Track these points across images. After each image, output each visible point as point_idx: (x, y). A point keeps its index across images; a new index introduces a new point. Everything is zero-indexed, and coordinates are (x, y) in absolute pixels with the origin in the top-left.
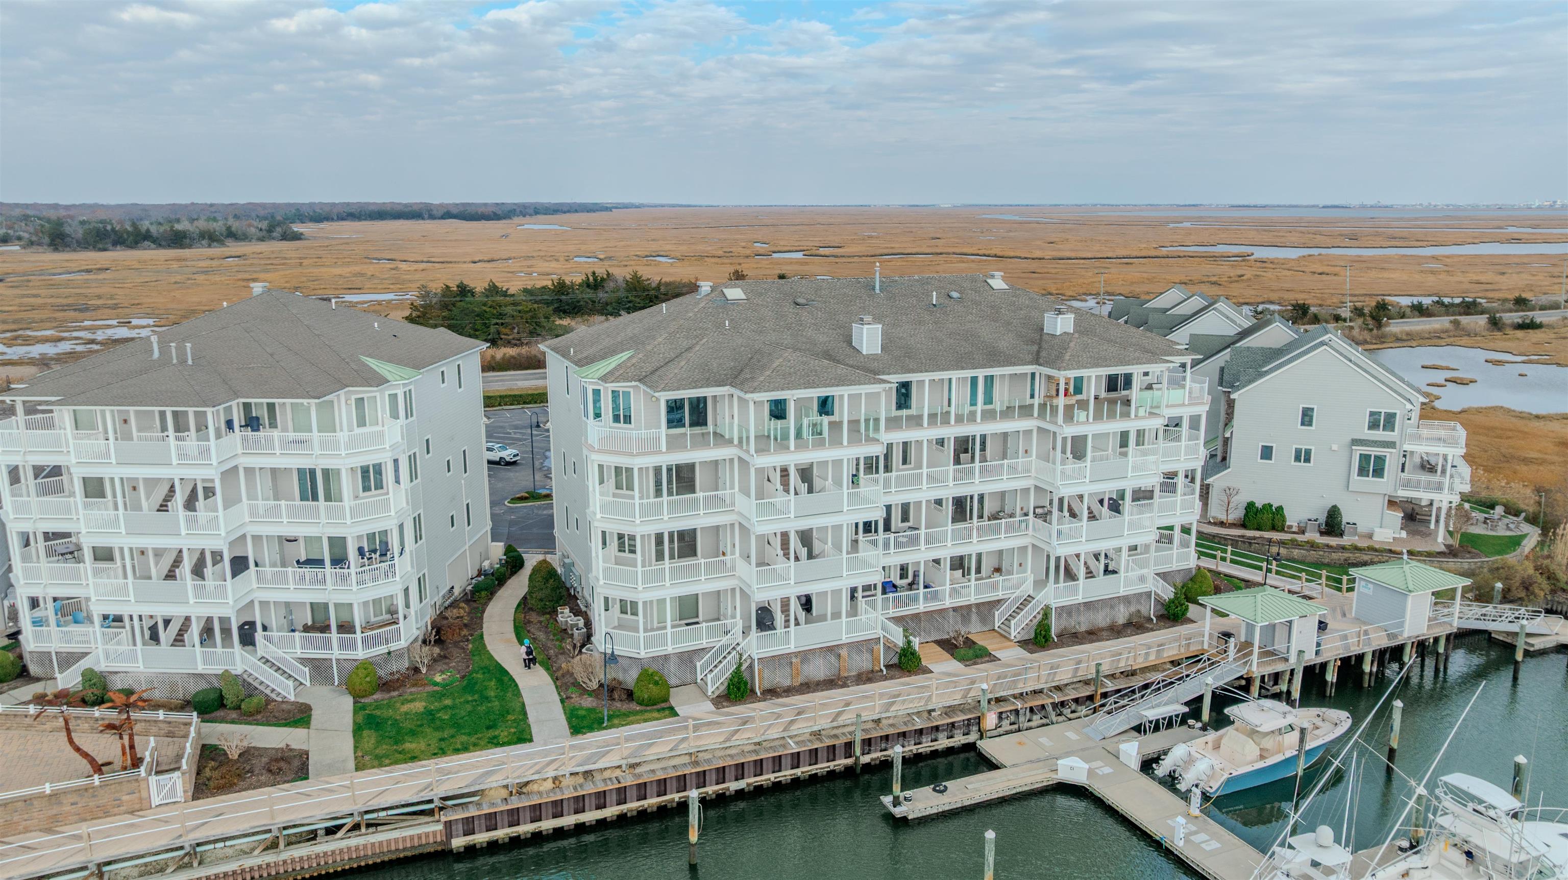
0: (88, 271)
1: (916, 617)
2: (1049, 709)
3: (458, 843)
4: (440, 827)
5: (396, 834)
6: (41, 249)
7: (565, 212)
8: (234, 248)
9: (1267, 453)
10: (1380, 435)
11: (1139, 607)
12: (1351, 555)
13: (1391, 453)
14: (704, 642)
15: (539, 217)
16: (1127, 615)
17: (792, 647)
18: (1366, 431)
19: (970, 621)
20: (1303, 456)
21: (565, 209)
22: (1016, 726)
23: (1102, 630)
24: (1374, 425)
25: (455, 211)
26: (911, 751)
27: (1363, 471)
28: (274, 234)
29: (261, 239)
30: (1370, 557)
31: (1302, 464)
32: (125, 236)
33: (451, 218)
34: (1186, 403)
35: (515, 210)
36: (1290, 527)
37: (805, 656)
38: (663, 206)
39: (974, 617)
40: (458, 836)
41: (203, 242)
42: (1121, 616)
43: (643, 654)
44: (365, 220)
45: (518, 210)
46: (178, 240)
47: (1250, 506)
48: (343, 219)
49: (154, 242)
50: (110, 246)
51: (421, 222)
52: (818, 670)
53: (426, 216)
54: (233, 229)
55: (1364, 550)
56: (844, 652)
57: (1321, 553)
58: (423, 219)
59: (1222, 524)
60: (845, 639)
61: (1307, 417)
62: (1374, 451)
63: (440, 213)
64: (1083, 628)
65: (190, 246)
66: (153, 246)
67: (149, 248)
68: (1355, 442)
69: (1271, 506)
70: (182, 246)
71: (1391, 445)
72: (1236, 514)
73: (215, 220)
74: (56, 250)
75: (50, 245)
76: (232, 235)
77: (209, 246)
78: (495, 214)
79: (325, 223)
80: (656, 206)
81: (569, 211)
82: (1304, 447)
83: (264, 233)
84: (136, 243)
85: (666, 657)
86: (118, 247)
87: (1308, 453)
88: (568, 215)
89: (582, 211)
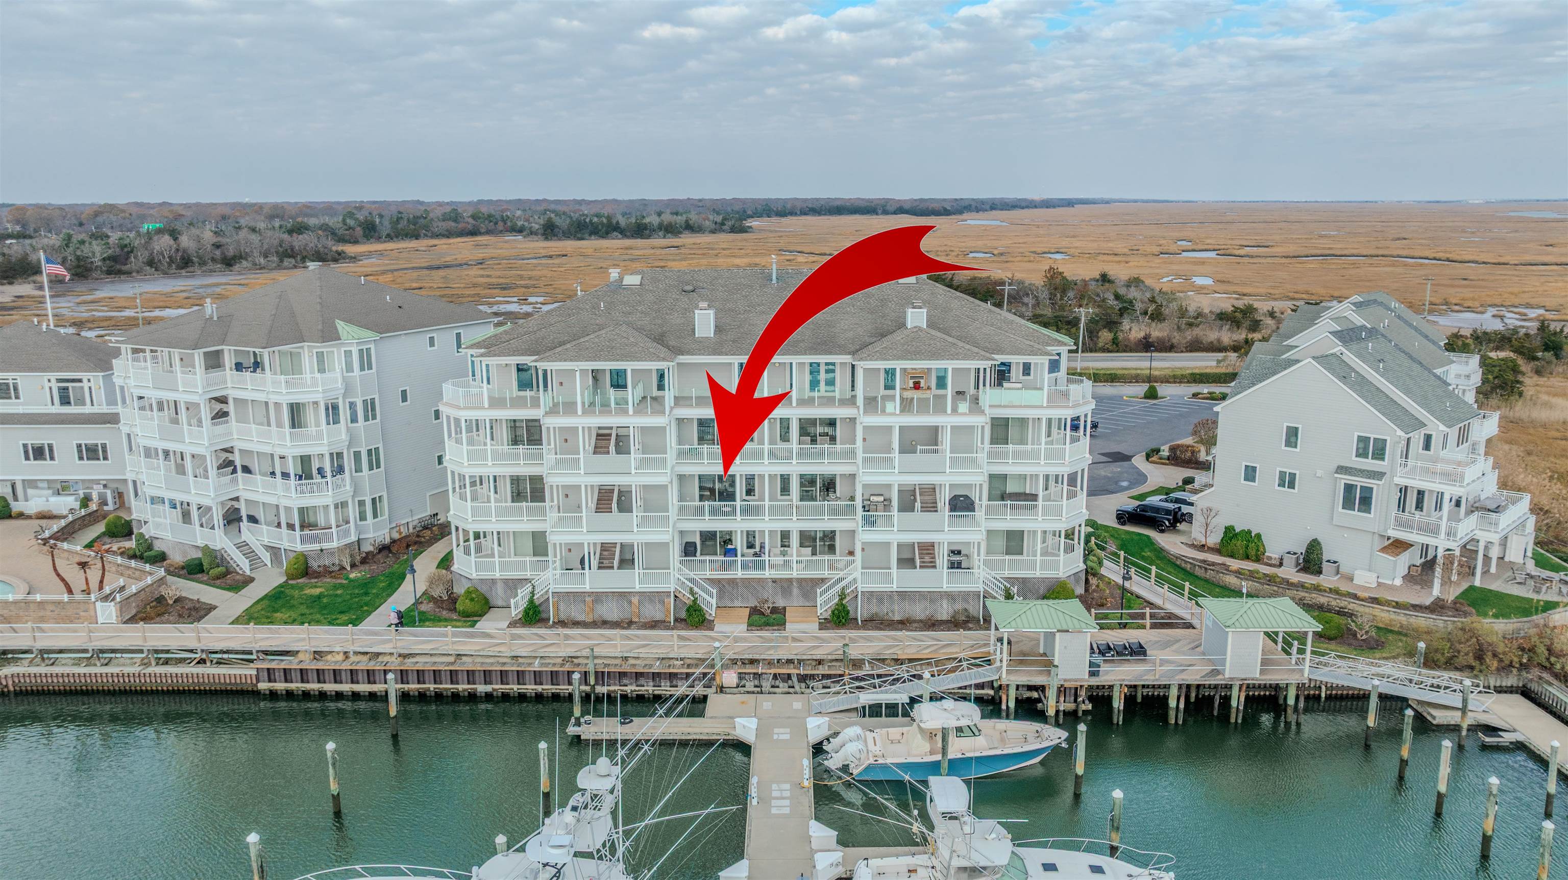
0: (551, 257)
1: (733, 582)
2: (795, 679)
3: (263, 686)
4: (254, 672)
5: (233, 672)
6: (536, 238)
7: (1023, 208)
8: (687, 239)
9: (1250, 473)
10: (1369, 464)
11: (966, 606)
12: (1307, 595)
13: (1378, 485)
14: (529, 573)
15: (994, 212)
16: (951, 611)
17: (588, 587)
18: (1354, 458)
19: (791, 593)
20: (1288, 481)
21: (1023, 204)
22: (759, 689)
23: (915, 621)
24: (1362, 453)
25: (907, 206)
26: (647, 691)
27: (1348, 503)
28: (724, 227)
29: (713, 232)
30: (1327, 599)
31: (1286, 489)
32: (600, 227)
33: (903, 213)
34: (1045, 405)
35: (970, 205)
36: (1270, 558)
37: (598, 597)
38: (1135, 201)
39: (795, 591)
40: (264, 681)
41: (660, 234)
42: (945, 612)
43: (474, 576)
44: (825, 214)
45: (973, 207)
46: (640, 230)
47: (1229, 530)
48: (805, 214)
49: (621, 233)
50: (586, 236)
51: (875, 217)
52: (611, 612)
53: (880, 212)
54: (691, 222)
55: (1325, 591)
56: (635, 600)
57: (1275, 588)
58: (877, 214)
59: (1202, 548)
60: (638, 588)
61: (1292, 436)
62: (1359, 482)
63: (892, 209)
64: (897, 617)
65: (649, 237)
66: (620, 236)
67: (616, 238)
68: (1341, 469)
69: (1249, 532)
70: (642, 237)
71: (1379, 475)
72: (1214, 539)
73: (677, 214)
74: (546, 239)
75: (544, 234)
76: (689, 227)
77: (664, 237)
78: (945, 209)
79: (790, 217)
80: (1128, 202)
81: (1027, 207)
82: (1288, 471)
83: (718, 226)
84: (607, 233)
85: (494, 581)
86: (593, 237)
87: (1293, 476)
88: (1026, 211)
89: (1042, 207)
